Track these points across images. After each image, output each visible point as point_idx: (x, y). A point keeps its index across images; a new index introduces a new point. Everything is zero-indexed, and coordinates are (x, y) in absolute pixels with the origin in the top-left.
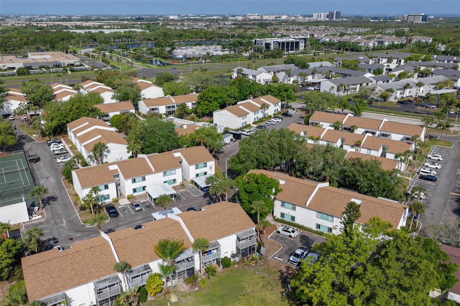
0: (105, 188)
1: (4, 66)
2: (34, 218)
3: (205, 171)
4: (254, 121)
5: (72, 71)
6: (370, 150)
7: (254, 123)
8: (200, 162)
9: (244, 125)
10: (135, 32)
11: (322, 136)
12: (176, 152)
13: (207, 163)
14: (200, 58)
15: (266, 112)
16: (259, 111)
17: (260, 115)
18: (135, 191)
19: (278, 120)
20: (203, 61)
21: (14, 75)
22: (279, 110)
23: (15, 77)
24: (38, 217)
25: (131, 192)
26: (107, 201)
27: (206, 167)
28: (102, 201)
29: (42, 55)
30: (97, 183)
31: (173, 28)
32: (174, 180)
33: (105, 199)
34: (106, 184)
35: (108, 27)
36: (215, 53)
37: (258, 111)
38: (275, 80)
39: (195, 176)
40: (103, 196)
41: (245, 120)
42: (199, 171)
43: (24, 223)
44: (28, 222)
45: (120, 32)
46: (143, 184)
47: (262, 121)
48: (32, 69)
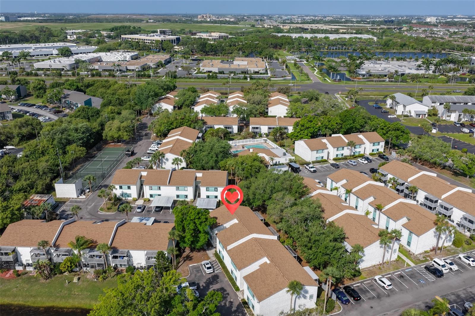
0: (128, 188)
1: (203, 70)
2: (80, 197)
3: (216, 195)
4: (335, 157)
5: (251, 78)
6: (389, 218)
7: (334, 159)
8: (212, 186)
9: (320, 159)
10: (360, 38)
11: (354, 190)
12: (199, 172)
13: (218, 188)
14: (386, 76)
15: (358, 150)
16: (345, 148)
17: (346, 152)
18: (151, 196)
19: (364, 161)
20: (387, 80)
21: (205, 78)
22: (381, 150)
23: (205, 80)
24: (84, 197)
25: (149, 197)
26: (129, 198)
27: (217, 191)
28: (125, 197)
29: (243, 60)
30: (123, 184)
31: (409, 35)
32: (186, 196)
33: (128, 196)
34: (129, 185)
35: (344, 31)
36: (407, 71)
37: (343, 148)
38: (433, 113)
39: (206, 197)
40: (126, 194)
41: (321, 155)
42: (209, 193)
43: (73, 198)
44: (75, 198)
45: (345, 38)
46: (158, 192)
47: (347, 159)
48: (224, 74)
